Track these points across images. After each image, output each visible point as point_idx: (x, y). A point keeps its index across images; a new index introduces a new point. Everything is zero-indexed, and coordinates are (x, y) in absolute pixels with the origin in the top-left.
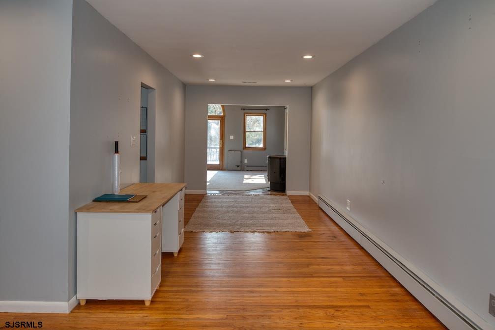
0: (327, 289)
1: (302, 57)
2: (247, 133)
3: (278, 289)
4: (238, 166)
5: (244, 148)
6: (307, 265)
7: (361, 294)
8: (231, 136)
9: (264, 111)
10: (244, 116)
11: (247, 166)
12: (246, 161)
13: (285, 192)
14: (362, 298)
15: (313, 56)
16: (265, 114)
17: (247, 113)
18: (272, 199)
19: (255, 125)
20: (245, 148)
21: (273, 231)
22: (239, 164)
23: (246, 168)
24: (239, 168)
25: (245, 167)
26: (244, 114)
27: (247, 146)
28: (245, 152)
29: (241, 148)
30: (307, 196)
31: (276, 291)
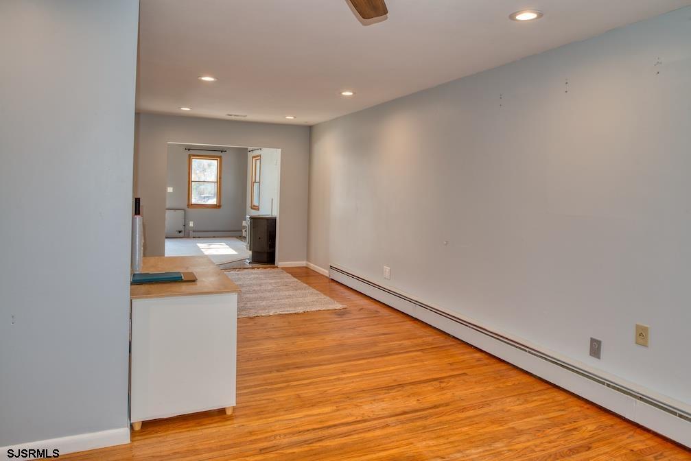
0: (413, 365)
1: (340, 93)
2: (193, 183)
3: (365, 372)
4: (180, 232)
5: (188, 205)
6: (375, 344)
7: (451, 364)
8: (169, 188)
9: (219, 154)
10: (189, 159)
11: (194, 231)
12: (191, 224)
13: (274, 264)
14: (453, 367)
15: (354, 93)
16: (220, 157)
17: (194, 155)
18: (264, 273)
19: (205, 172)
20: (190, 205)
21: (301, 311)
22: (181, 228)
23: (192, 234)
24: (181, 234)
25: (191, 232)
26: (190, 156)
27: (194, 201)
28: (190, 210)
29: (184, 205)
30: (303, 267)
31: (365, 374)
